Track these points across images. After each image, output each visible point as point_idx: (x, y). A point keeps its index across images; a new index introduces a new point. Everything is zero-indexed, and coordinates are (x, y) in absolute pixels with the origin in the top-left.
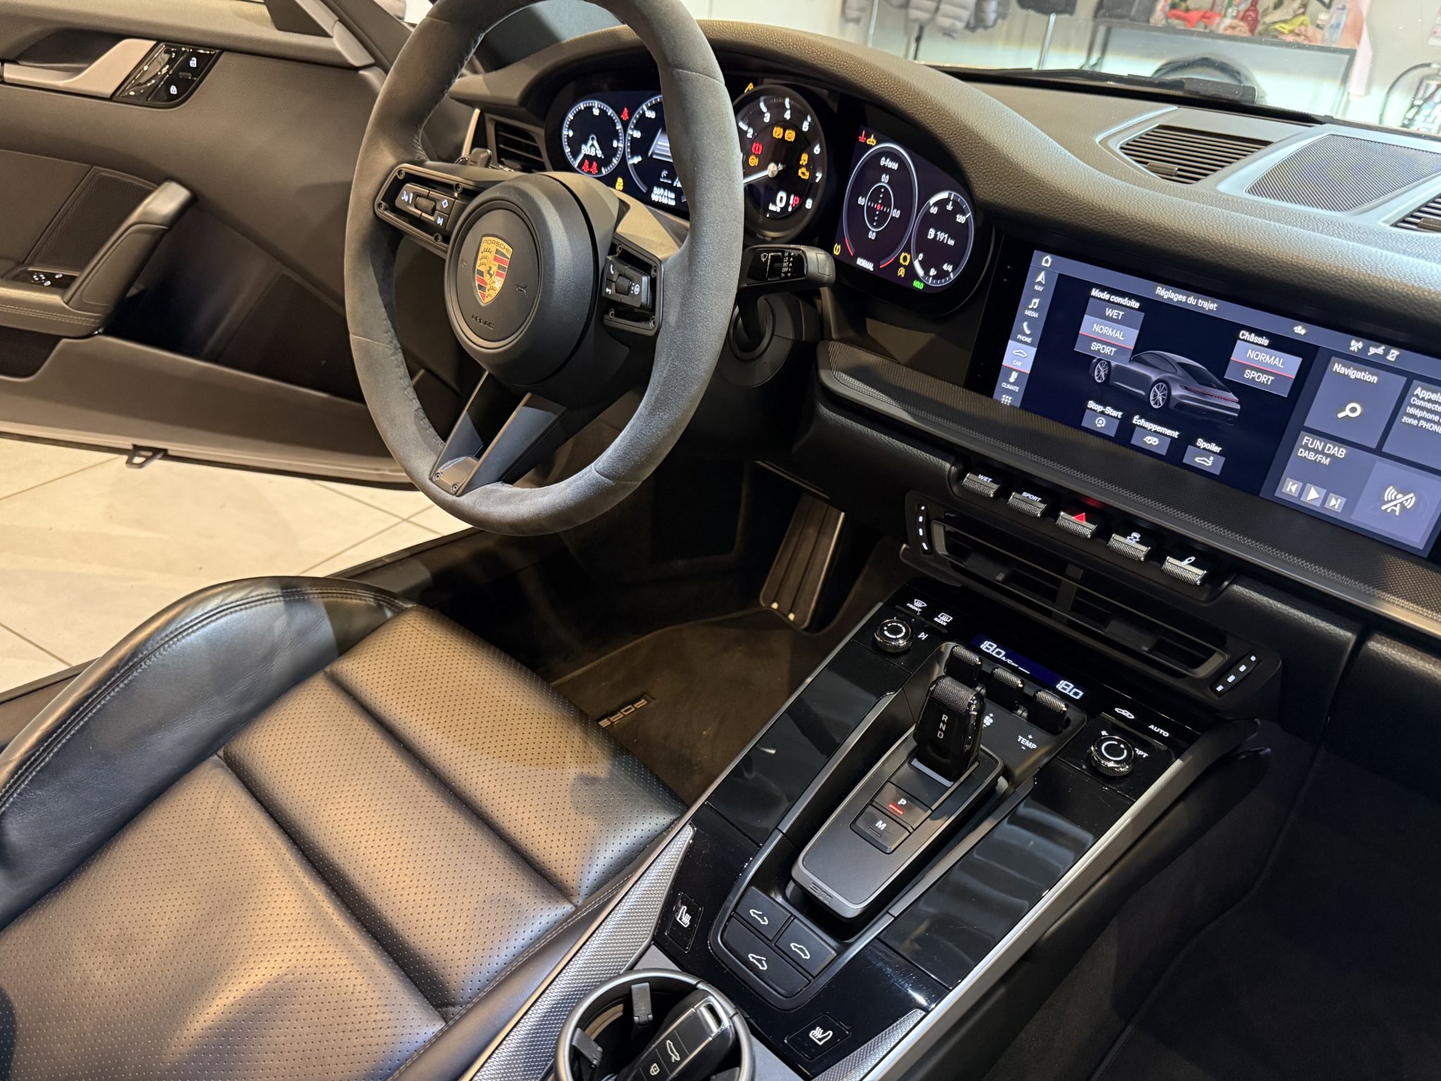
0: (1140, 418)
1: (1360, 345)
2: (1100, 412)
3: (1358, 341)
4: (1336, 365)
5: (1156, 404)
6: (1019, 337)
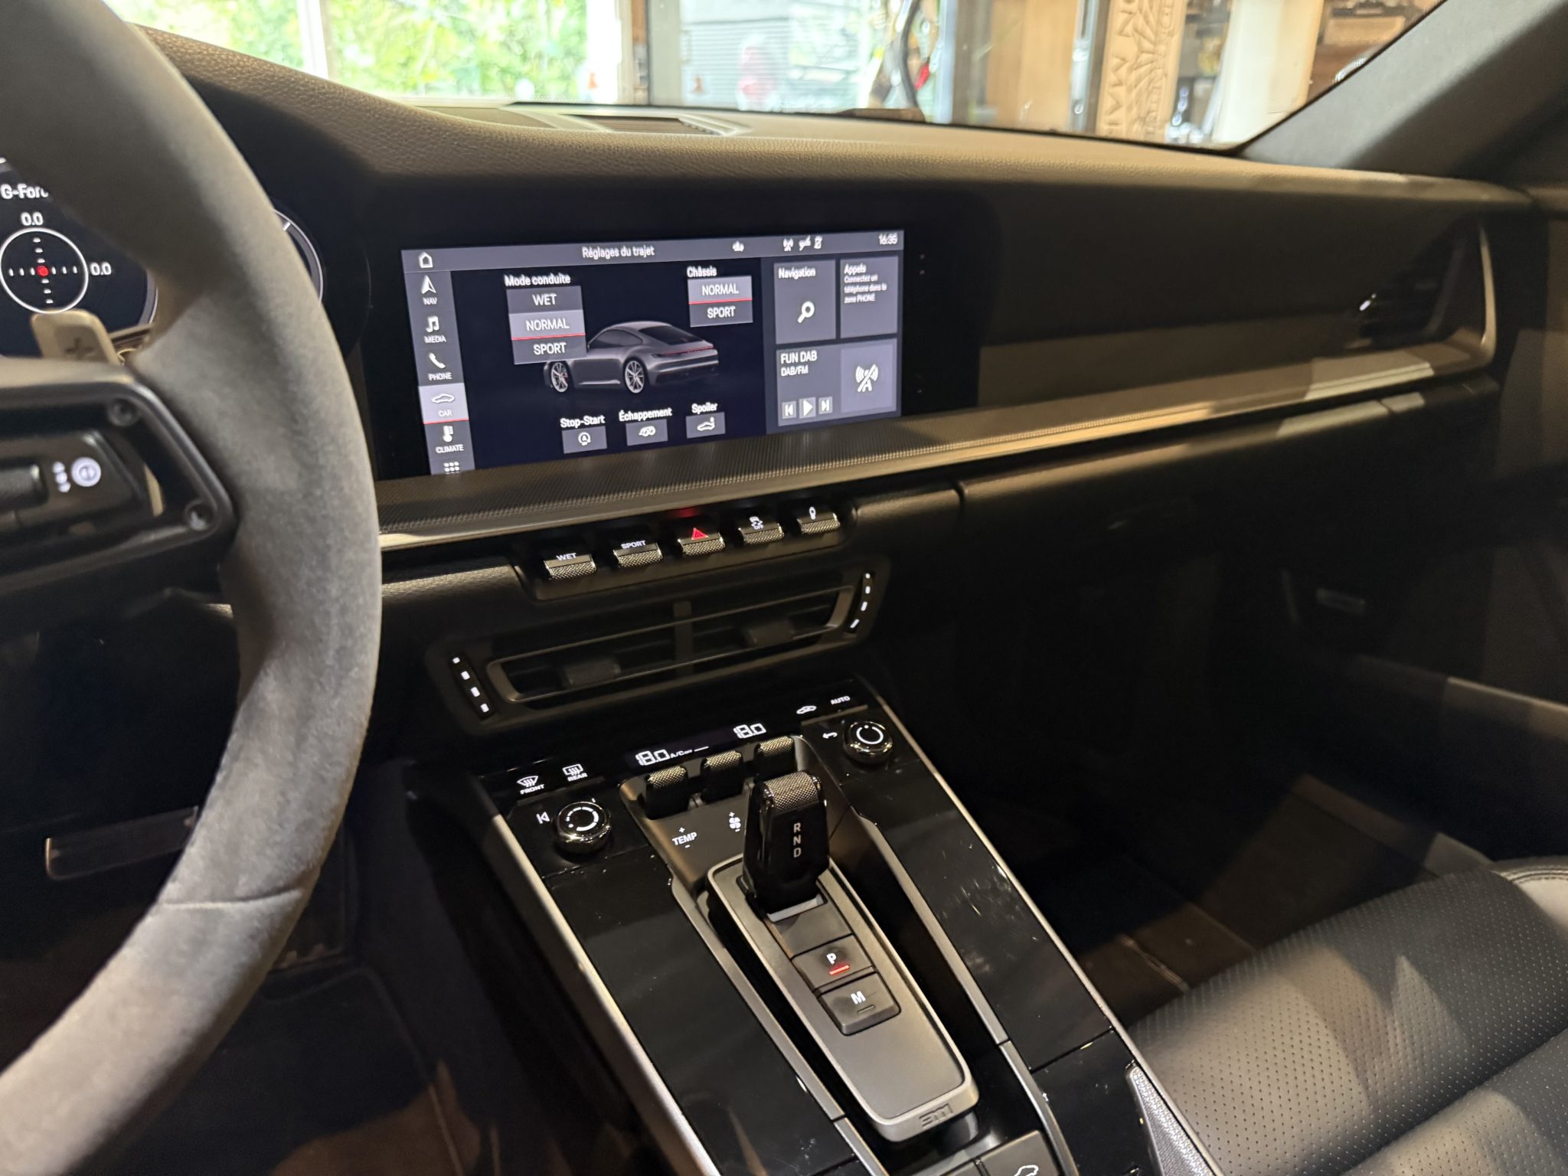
0: (626, 412)
1: (791, 243)
3: (788, 240)
4: (780, 271)
5: (635, 387)
6: (431, 376)
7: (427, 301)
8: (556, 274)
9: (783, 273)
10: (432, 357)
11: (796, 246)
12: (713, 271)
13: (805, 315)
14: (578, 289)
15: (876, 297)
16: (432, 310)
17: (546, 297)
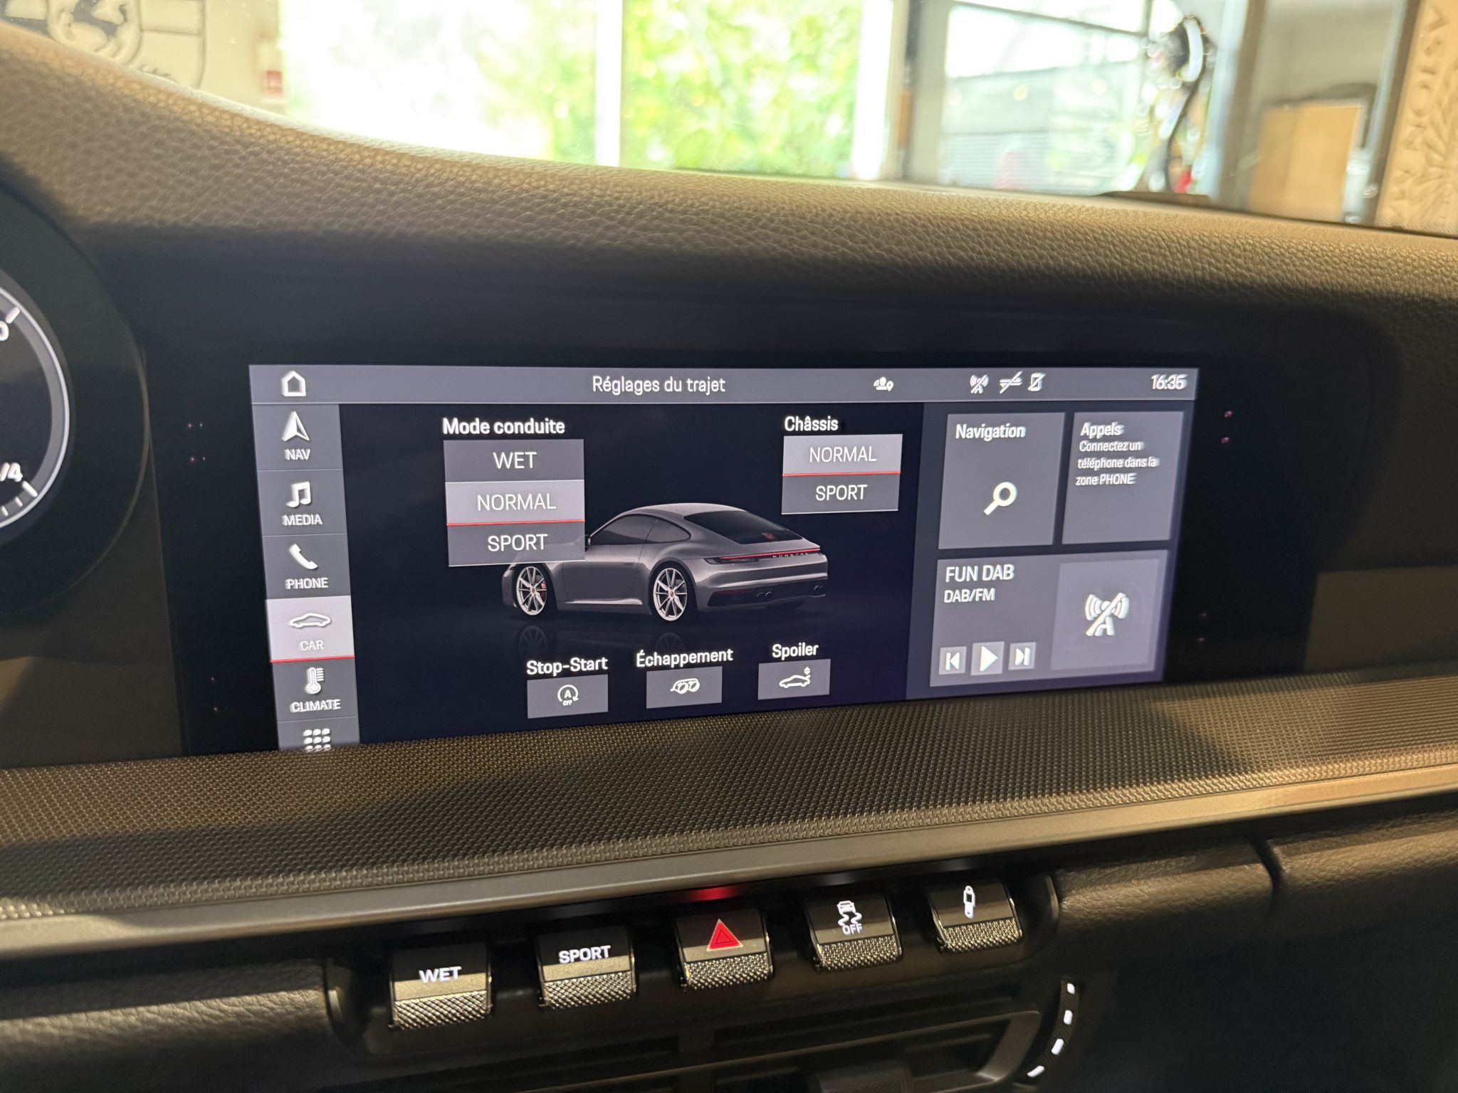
0: (649, 652)
1: (985, 380)
2: (559, 675)
3: (980, 376)
4: (959, 427)
5: (670, 612)
6: (290, 583)
7: (290, 454)
8: (539, 419)
9: (962, 431)
10: (295, 550)
11: (993, 386)
12: (834, 424)
13: (997, 502)
14: (580, 443)
15: (1137, 479)
16: (298, 471)
17: (516, 456)
